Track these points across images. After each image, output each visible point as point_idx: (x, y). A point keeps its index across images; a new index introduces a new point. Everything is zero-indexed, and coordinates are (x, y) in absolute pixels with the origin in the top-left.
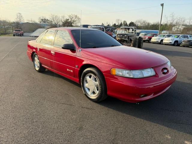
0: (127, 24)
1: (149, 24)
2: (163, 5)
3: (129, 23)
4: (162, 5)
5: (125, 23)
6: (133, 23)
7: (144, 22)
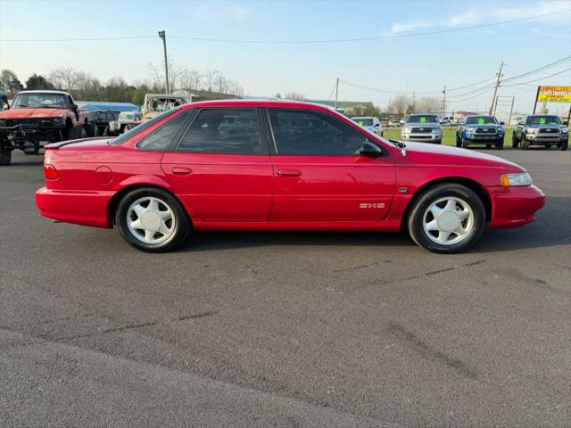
0: (16, 82)
1: (96, 83)
2: (164, 37)
3: (27, 79)
4: (162, 35)
5: (11, 79)
6: (41, 79)
7: (81, 77)
